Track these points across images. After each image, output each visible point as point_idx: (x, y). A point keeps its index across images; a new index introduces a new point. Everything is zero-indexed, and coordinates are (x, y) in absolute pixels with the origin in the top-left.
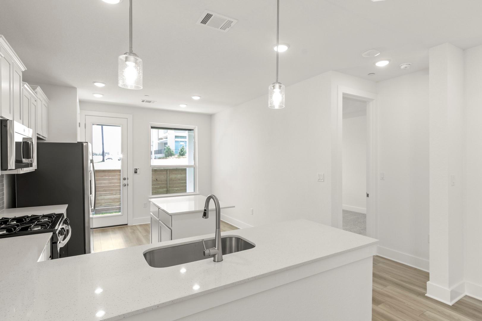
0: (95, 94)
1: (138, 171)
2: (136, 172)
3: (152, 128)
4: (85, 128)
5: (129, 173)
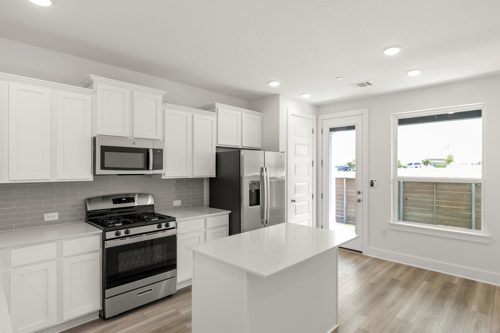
1: (375, 183)
2: (372, 185)
4: (322, 133)
5: (364, 186)
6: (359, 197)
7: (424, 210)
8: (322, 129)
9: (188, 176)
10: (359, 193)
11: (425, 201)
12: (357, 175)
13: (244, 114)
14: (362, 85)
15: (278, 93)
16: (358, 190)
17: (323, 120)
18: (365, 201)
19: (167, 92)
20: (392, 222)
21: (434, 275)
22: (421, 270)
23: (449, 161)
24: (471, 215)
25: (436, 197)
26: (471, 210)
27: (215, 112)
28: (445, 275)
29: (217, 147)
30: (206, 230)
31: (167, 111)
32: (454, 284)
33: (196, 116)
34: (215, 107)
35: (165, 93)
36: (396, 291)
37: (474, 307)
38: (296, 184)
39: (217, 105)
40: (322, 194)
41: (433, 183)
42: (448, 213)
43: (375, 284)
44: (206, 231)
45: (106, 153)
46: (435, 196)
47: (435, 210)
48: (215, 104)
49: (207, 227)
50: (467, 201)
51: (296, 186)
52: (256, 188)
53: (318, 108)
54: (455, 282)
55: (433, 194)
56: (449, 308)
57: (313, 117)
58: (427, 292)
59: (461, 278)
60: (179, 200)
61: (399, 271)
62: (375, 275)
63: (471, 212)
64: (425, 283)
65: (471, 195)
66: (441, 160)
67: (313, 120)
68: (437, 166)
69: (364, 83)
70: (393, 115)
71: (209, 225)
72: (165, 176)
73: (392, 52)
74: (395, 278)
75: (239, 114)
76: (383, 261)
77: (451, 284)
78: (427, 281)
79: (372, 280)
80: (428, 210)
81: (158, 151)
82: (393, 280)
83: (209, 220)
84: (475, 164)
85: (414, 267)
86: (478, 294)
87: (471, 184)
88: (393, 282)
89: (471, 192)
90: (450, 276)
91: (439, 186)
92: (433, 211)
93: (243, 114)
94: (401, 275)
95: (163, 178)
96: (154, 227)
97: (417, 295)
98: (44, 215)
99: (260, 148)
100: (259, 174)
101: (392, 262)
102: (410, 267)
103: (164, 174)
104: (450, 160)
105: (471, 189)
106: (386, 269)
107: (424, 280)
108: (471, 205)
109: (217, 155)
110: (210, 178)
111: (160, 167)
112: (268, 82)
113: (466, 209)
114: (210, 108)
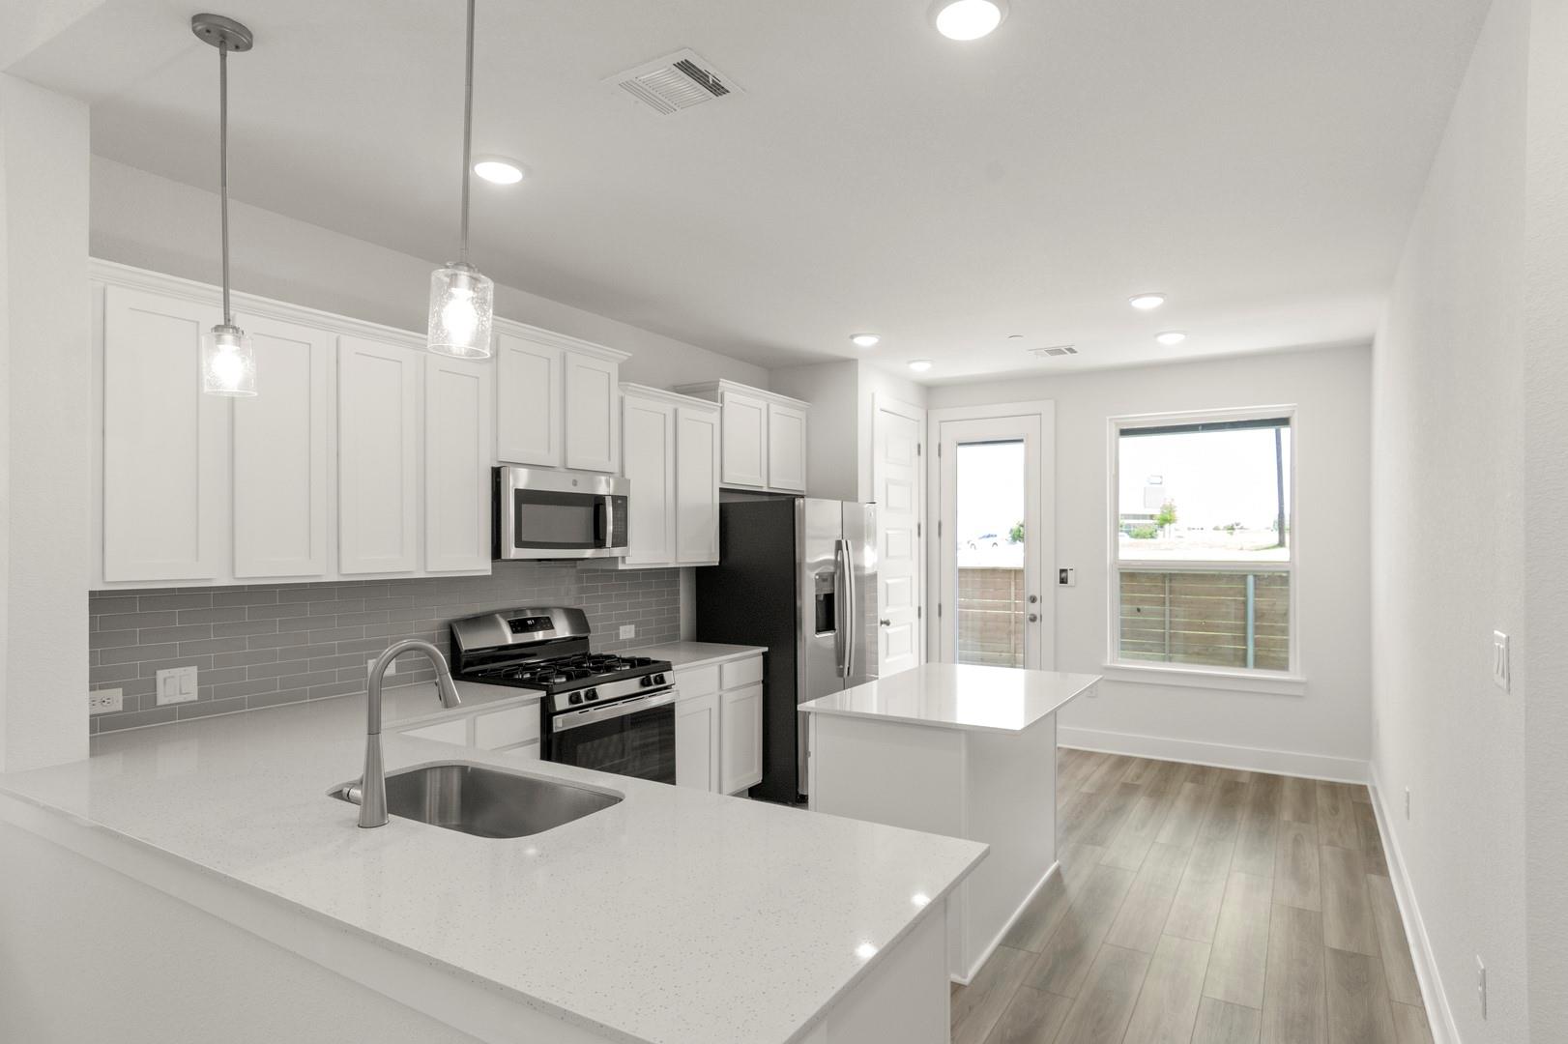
0: (914, 361)
1: (1071, 576)
2: (1063, 581)
3: (1124, 433)
4: (940, 455)
5: (1045, 582)
6: (1034, 609)
7: (1143, 644)
8: (940, 445)
9: (667, 563)
10: (1033, 600)
11: (1145, 621)
12: (1026, 560)
13: (774, 408)
14: (1058, 352)
15: (854, 357)
16: (1030, 594)
17: (941, 422)
18: (1048, 621)
19: (630, 355)
20: (1108, 664)
21: (1200, 773)
22: (1173, 764)
23: (1166, 520)
24: (1246, 651)
25: (1170, 610)
26: (1245, 640)
27: (717, 402)
28: (1222, 769)
29: (722, 490)
30: (721, 693)
31: (629, 401)
32: (1243, 784)
33: (684, 412)
34: (715, 388)
35: (624, 355)
36: (1139, 806)
37: (1286, 816)
38: (889, 581)
39: (724, 385)
40: (940, 606)
41: (1164, 576)
42: (1196, 650)
43: (1092, 794)
44: (720, 697)
45: (524, 506)
46: (1167, 608)
47: (1167, 642)
48: (719, 381)
49: (725, 687)
50: (1236, 618)
51: (887, 585)
52: (827, 591)
53: (930, 392)
54: (1243, 779)
55: (1164, 603)
56: (1243, 819)
57: (920, 414)
58: (1198, 801)
59: (1252, 773)
60: (630, 624)
61: (1131, 771)
62: (1086, 779)
63: (1245, 644)
64: (1188, 786)
65: (1245, 603)
66: (1144, 517)
67: (918, 421)
68: (1133, 533)
69: (1063, 349)
70: (1110, 420)
71: (730, 680)
72: (627, 562)
73: (1147, 304)
74: (1129, 781)
75: (762, 404)
76: (1091, 754)
77: (1237, 783)
78: (1192, 782)
79: (1085, 789)
80: (1152, 644)
81: (619, 502)
82: (1125, 785)
83: (727, 667)
84: (1221, 528)
85: (1158, 761)
86: (1288, 793)
87: (1244, 578)
88: (1129, 790)
89: (1245, 596)
90: (1232, 770)
91: (1176, 585)
92: (1164, 645)
93: (771, 405)
94: (1138, 777)
95: (621, 567)
96: (633, 685)
97: (1181, 805)
98: (366, 663)
99: (803, 491)
100: (833, 557)
101: (1111, 755)
102: (1149, 762)
103: (623, 558)
104: (1169, 517)
105: (1245, 589)
106: (1104, 768)
107: (1185, 780)
108: (1245, 628)
109: (724, 510)
110: (698, 568)
111: (621, 540)
112: (852, 337)
113: (1235, 637)
114: (704, 390)
